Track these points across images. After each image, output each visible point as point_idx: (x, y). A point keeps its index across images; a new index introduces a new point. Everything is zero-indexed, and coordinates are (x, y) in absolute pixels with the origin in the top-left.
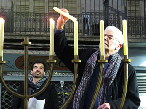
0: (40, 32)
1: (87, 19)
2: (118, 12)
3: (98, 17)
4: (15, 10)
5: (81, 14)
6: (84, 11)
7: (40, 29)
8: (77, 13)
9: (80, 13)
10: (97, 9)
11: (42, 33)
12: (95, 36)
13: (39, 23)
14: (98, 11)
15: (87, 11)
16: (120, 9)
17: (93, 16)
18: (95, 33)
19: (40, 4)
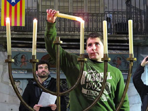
0: (65, 31)
1: (110, 18)
2: (140, 11)
3: (121, 16)
4: (40, 11)
5: (104, 14)
6: (107, 10)
7: (65, 29)
8: (101, 12)
9: (103, 12)
10: (120, 8)
11: (66, 32)
12: (118, 35)
13: (63, 23)
14: (121, 11)
15: (110, 10)
16: (142, 8)
17: (116, 16)
18: (118, 31)
19: (65, 4)
